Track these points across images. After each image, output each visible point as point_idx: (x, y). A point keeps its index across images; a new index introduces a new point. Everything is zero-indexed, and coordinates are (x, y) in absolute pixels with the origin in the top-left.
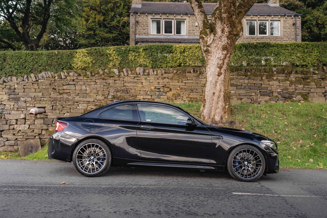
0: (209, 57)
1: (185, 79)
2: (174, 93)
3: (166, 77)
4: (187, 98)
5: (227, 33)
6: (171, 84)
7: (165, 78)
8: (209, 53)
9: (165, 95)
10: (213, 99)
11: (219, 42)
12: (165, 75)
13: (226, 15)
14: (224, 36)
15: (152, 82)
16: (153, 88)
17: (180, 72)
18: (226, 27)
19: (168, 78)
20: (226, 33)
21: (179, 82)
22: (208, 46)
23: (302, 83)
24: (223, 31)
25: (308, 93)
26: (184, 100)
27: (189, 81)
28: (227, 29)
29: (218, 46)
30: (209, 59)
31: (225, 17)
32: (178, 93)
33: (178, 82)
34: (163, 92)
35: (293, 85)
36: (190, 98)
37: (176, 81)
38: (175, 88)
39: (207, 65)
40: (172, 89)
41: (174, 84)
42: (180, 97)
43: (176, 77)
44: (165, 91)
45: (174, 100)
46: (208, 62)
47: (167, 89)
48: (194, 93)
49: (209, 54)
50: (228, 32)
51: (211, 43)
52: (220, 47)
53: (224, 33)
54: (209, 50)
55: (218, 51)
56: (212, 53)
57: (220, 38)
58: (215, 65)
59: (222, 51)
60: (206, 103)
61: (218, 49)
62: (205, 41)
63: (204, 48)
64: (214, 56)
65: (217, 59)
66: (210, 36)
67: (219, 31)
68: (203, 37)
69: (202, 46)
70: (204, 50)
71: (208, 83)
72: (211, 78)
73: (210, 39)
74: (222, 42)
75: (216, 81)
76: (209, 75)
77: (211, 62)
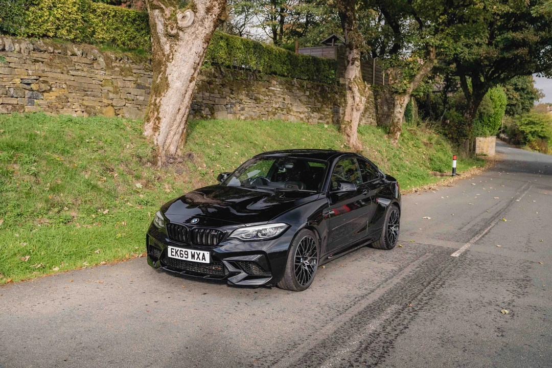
0: (176, 47)
1: (71, 68)
2: (58, 95)
3: (40, 59)
4: (80, 106)
5: (215, 15)
6: (50, 75)
7: (38, 61)
8: (178, 40)
9: (42, 97)
10: (175, 119)
11: (199, 27)
12: (36, 55)
14: (210, 20)
15: (15, 68)
16: (18, 81)
17: (60, 51)
18: (218, 7)
19: (42, 62)
20: (213, 15)
21: (64, 72)
22: (180, 29)
23: (208, 90)
24: (208, 10)
25: (214, 105)
26: (76, 110)
27: (79, 73)
29: (197, 32)
30: (175, 51)
32: (65, 96)
33: (62, 73)
34: (38, 91)
35: (201, 93)
36: (84, 105)
37: (59, 70)
38: (58, 85)
39: (171, 60)
40: (53, 86)
41: (55, 75)
42: (69, 104)
43: (57, 61)
44: (41, 89)
45: (60, 110)
46: (173, 55)
47: (45, 86)
48: (89, 97)
49: (177, 42)
50: (217, 15)
51: (189, 26)
52: (201, 35)
53: (210, 14)
54: (179, 36)
55: (196, 41)
56: (185, 42)
57: (203, 20)
58: (188, 64)
59: (204, 42)
60: (163, 125)
61: (196, 37)
62: (166, 15)
63: (169, 30)
64: (189, 48)
65: (194, 54)
66: (183, 13)
67: (201, 9)
68: (162, 8)
69: (160, 23)
70: (170, 33)
71: (170, 92)
72: (180, 83)
73: (183, 17)
74: (206, 28)
75: (186, 91)
76: (175, 78)
77: (180, 56)
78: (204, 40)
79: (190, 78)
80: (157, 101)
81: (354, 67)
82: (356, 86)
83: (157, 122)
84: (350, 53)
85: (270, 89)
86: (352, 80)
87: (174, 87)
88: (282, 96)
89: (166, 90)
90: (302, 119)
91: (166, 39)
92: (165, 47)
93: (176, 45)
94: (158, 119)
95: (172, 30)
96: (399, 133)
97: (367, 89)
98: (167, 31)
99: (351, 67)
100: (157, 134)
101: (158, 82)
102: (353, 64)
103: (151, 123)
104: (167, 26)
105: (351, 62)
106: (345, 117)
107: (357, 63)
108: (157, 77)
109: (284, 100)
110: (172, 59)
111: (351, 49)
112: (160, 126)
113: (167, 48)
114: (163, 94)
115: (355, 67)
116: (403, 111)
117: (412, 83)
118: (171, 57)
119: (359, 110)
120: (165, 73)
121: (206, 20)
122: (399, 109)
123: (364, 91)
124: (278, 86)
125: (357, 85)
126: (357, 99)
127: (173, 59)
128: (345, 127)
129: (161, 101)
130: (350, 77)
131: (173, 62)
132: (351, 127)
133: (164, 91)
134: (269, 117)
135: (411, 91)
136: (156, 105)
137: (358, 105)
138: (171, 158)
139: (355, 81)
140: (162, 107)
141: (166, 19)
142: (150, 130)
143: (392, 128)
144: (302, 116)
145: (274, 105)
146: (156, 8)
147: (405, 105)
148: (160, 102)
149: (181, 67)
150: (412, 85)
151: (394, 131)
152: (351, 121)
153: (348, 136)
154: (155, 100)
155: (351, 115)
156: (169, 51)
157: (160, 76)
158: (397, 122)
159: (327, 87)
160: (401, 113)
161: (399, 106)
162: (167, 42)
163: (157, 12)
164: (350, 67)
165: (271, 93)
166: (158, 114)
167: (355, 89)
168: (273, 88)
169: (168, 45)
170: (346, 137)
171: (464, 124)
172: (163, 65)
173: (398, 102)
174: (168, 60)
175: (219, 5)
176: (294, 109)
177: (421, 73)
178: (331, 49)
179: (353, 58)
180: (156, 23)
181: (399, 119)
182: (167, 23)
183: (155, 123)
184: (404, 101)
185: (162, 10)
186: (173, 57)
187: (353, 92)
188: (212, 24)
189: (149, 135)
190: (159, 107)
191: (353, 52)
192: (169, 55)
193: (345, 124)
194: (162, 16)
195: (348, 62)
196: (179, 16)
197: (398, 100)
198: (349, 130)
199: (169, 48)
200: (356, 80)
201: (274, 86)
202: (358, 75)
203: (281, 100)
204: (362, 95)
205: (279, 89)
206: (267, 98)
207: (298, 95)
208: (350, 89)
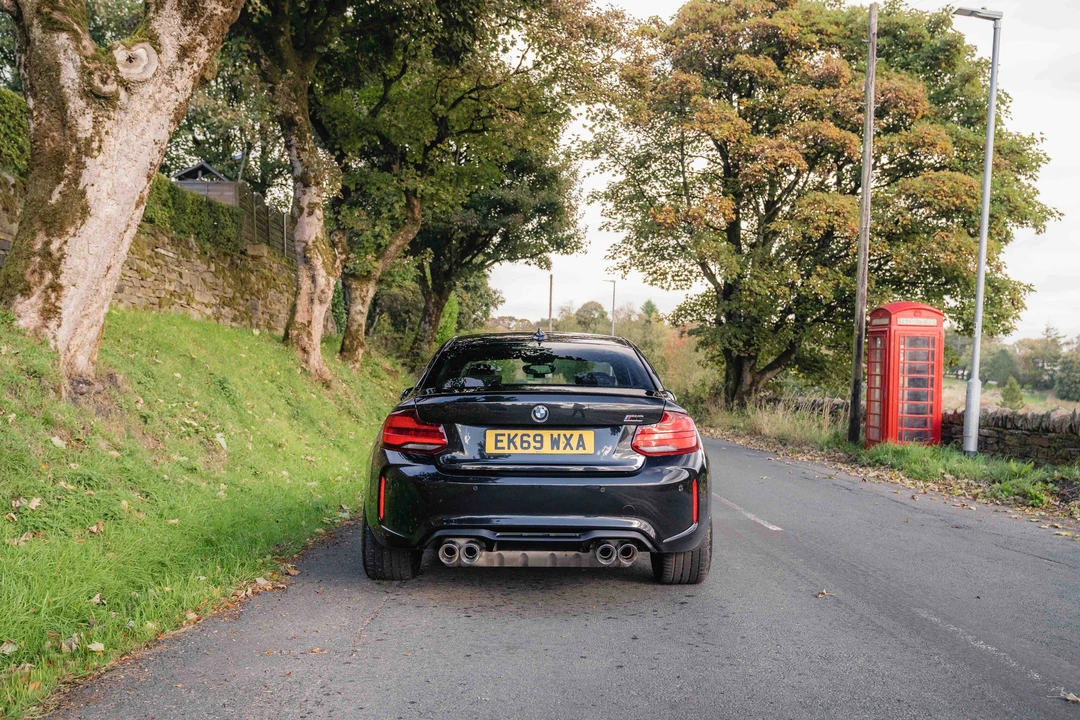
0: (108, 125)
5: (199, 65)
8: (114, 108)
10: (98, 290)
11: (164, 86)
13: (225, 10)
14: (187, 73)
18: (207, 47)
20: (195, 65)
22: (126, 85)
24: (185, 52)
28: (206, 55)
29: (158, 96)
30: (107, 132)
31: (215, 12)
39: (95, 153)
46: (100, 141)
49: (112, 114)
50: (201, 66)
51: (146, 80)
52: (168, 104)
53: (188, 60)
54: (118, 99)
55: (154, 116)
56: (130, 116)
57: (171, 71)
58: (137, 164)
59: (171, 121)
60: (70, 304)
61: (157, 108)
62: (84, 48)
63: (97, 81)
64: (139, 130)
65: (152, 145)
66: (129, 48)
67: (170, 46)
68: (75, 31)
69: (70, 65)
70: (100, 90)
71: (92, 226)
72: (115, 207)
73: (130, 59)
74: (178, 91)
75: (128, 225)
76: (105, 195)
77: (118, 146)
78: (172, 117)
79: (137, 198)
80: (55, 245)
81: (312, 218)
82: (319, 257)
83: (53, 296)
84: (304, 193)
85: (157, 253)
86: (310, 243)
87: (102, 215)
88: (176, 268)
89: (79, 222)
90: (208, 318)
91: (82, 103)
92: (80, 120)
93: (109, 119)
94: (56, 287)
95: (104, 82)
96: (361, 351)
97: (338, 261)
98: (90, 85)
99: (307, 220)
100: (52, 324)
101: (53, 201)
102: (311, 214)
103: (33, 299)
104: (90, 73)
105: (306, 210)
106: (297, 315)
107: (319, 213)
108: (51, 191)
109: (181, 277)
110: (100, 148)
111: (307, 185)
112: (61, 305)
113: (85, 125)
114: (71, 230)
115: (316, 220)
116: (365, 310)
117: (381, 261)
118: (95, 145)
119: (325, 302)
120: (76, 182)
121: (178, 73)
122: (360, 307)
123: (333, 267)
124: (169, 247)
125: (321, 254)
126: (321, 281)
127: (99, 151)
128: (298, 335)
129: (65, 247)
130: (306, 238)
131: (101, 158)
132: (309, 334)
133: (74, 223)
134: (162, 310)
135: (379, 274)
136: (50, 254)
137: (323, 292)
138: (79, 382)
139: (317, 247)
140: (68, 260)
141: (86, 58)
142: (33, 315)
143: (347, 342)
144: (209, 311)
145: (167, 286)
146: (63, 30)
147: (369, 300)
148: (60, 249)
149: (121, 171)
150: (379, 265)
151: (352, 346)
152: (310, 322)
153: (304, 350)
154: (47, 244)
155: (310, 311)
156: (91, 131)
157: (60, 187)
158: (357, 331)
159: (239, 258)
160: (362, 313)
161: (359, 301)
162: (87, 111)
163: (63, 38)
164: (305, 219)
165: (160, 261)
166: (57, 276)
167: (318, 262)
168: (163, 252)
169: (89, 117)
170: (299, 354)
171: (422, 341)
172: (70, 163)
173: (358, 293)
174: (88, 152)
175: (209, 44)
176: (197, 298)
177: (398, 243)
178: (226, 188)
179: (310, 203)
180: (59, 65)
181: (360, 325)
182: (92, 66)
183: (47, 298)
184: (367, 291)
185: (76, 37)
186: (100, 147)
187: (312, 268)
188: (190, 84)
189: (32, 328)
190: (60, 260)
191: (310, 192)
192: (89, 141)
193: (297, 329)
194: (77, 48)
195: (301, 210)
196: (120, 55)
197: (357, 289)
198: (306, 339)
199: (91, 124)
200: (318, 244)
201: (164, 247)
202: (320, 236)
203: (174, 276)
204: (329, 274)
205: (171, 254)
206: (155, 270)
207: (199, 269)
208: (307, 261)
